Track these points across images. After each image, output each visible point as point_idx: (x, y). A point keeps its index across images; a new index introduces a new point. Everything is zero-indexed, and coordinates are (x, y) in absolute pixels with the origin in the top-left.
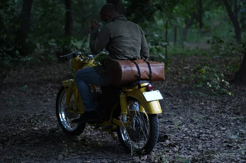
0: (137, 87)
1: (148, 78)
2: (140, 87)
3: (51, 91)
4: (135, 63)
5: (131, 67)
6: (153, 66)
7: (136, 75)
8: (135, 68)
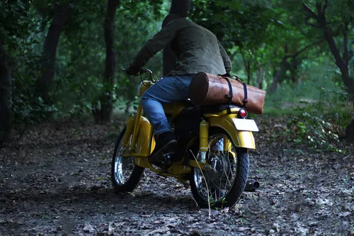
0: (225, 112)
1: (242, 104)
2: (230, 112)
3: (88, 152)
4: (227, 80)
5: (221, 82)
6: (250, 90)
7: (226, 95)
8: (226, 86)
